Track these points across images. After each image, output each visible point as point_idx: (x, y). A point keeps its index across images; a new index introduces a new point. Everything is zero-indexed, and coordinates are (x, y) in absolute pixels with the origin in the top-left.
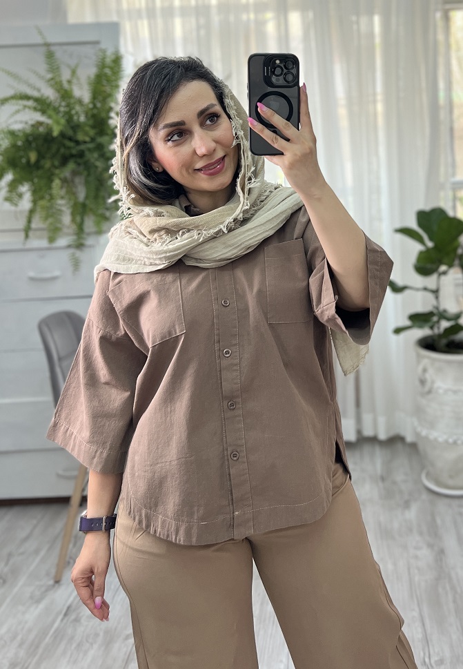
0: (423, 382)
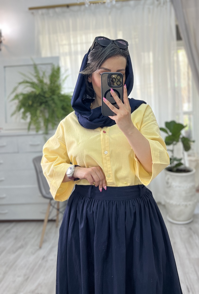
0: (167, 183)
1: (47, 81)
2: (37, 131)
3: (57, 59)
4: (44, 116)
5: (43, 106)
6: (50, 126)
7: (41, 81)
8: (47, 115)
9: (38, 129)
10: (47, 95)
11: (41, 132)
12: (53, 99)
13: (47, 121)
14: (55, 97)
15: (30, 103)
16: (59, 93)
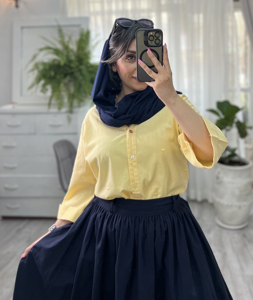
1: (73, 47)
2: (60, 108)
3: (87, 20)
4: (68, 90)
5: (68, 78)
6: (75, 103)
7: (66, 47)
8: (72, 89)
9: (60, 106)
10: (73, 65)
11: (64, 110)
12: (80, 70)
13: (72, 97)
14: (83, 67)
15: (52, 73)
16: (88, 63)
